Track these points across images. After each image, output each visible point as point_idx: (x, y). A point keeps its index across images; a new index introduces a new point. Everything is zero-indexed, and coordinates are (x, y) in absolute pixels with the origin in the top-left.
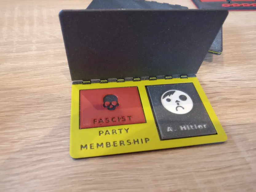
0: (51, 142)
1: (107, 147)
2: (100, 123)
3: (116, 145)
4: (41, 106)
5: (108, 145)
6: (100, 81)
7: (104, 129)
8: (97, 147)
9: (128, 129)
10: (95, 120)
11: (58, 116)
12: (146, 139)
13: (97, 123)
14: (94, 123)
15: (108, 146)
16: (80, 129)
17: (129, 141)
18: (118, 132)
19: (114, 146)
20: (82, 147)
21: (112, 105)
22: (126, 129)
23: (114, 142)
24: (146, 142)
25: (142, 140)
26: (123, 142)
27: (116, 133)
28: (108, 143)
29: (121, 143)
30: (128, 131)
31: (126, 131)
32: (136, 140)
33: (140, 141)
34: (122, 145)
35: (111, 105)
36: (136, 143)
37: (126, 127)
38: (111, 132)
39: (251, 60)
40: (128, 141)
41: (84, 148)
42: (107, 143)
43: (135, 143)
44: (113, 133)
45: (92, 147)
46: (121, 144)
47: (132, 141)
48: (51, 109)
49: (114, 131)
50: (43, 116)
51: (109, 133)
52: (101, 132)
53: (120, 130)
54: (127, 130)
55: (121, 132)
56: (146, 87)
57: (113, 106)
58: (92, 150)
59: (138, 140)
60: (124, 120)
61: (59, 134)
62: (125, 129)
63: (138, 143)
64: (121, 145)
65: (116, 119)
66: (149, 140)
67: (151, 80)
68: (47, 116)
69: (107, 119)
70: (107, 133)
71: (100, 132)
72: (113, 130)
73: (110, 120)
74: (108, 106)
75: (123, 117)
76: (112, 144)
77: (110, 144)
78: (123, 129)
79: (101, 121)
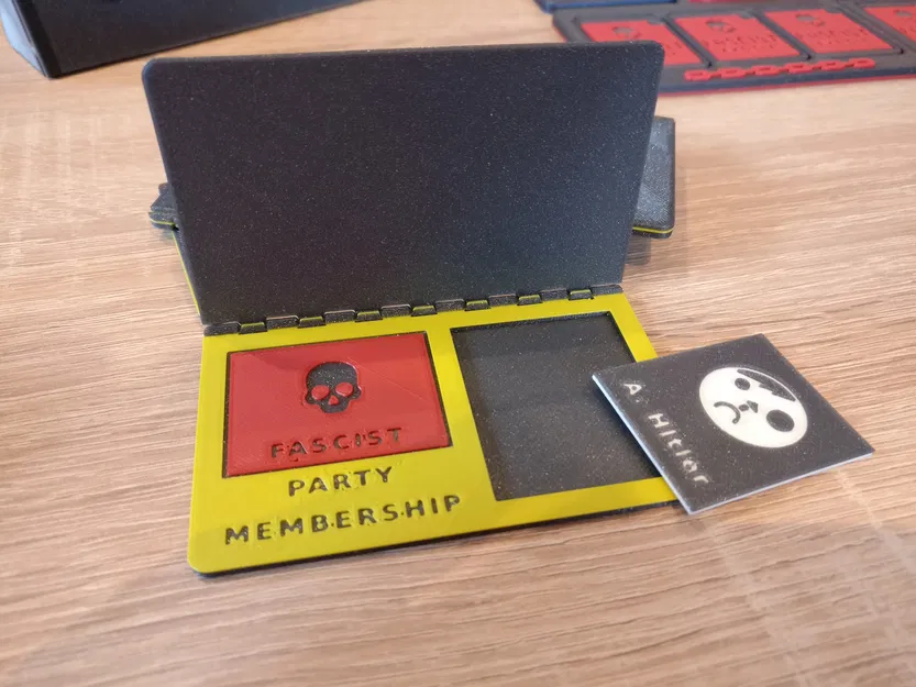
0: (42, 594)
1: (315, 529)
2: (295, 456)
3: (344, 523)
4: (19, 464)
5: (318, 523)
6: (298, 322)
7: (306, 475)
8: (283, 533)
9: (389, 469)
10: (278, 448)
11: (81, 496)
12: (447, 498)
13: (283, 455)
14: (273, 456)
15: (320, 526)
16: (224, 476)
17: (389, 509)
18: (353, 480)
19: (340, 526)
20: (230, 533)
21: (335, 394)
22: (383, 470)
23: (339, 515)
24: (448, 506)
25: (433, 501)
26: (371, 511)
27: (348, 486)
28: (319, 520)
29: (363, 516)
30: (389, 475)
31: (381, 477)
32: (413, 504)
33: (427, 506)
34: (367, 521)
35: (332, 397)
36: (415, 513)
37: (382, 463)
38: (328, 483)
39: (778, 254)
40: (385, 509)
41: (237, 537)
42: (314, 518)
43: (409, 514)
44: (336, 485)
45: (265, 534)
46: (362, 519)
47: (400, 509)
48: (56, 471)
49: (340, 479)
50: (18, 499)
51: (323, 487)
52: (296, 485)
53: (362, 475)
54: (384, 475)
55: (363, 482)
56: (454, 331)
57: (340, 398)
58: (262, 541)
59: (420, 503)
60: (376, 440)
61: (76, 563)
62: (378, 471)
63: (422, 513)
64: (362, 523)
65: (350, 438)
66: (457, 501)
67: (473, 308)
68: (37, 497)
69: (318, 443)
70: (317, 485)
71: (291, 483)
72: (336, 477)
73: (328, 445)
74: (322, 400)
75: (371, 433)
76: (331, 519)
77: (324, 519)
78: (373, 470)
79: (296, 448)
